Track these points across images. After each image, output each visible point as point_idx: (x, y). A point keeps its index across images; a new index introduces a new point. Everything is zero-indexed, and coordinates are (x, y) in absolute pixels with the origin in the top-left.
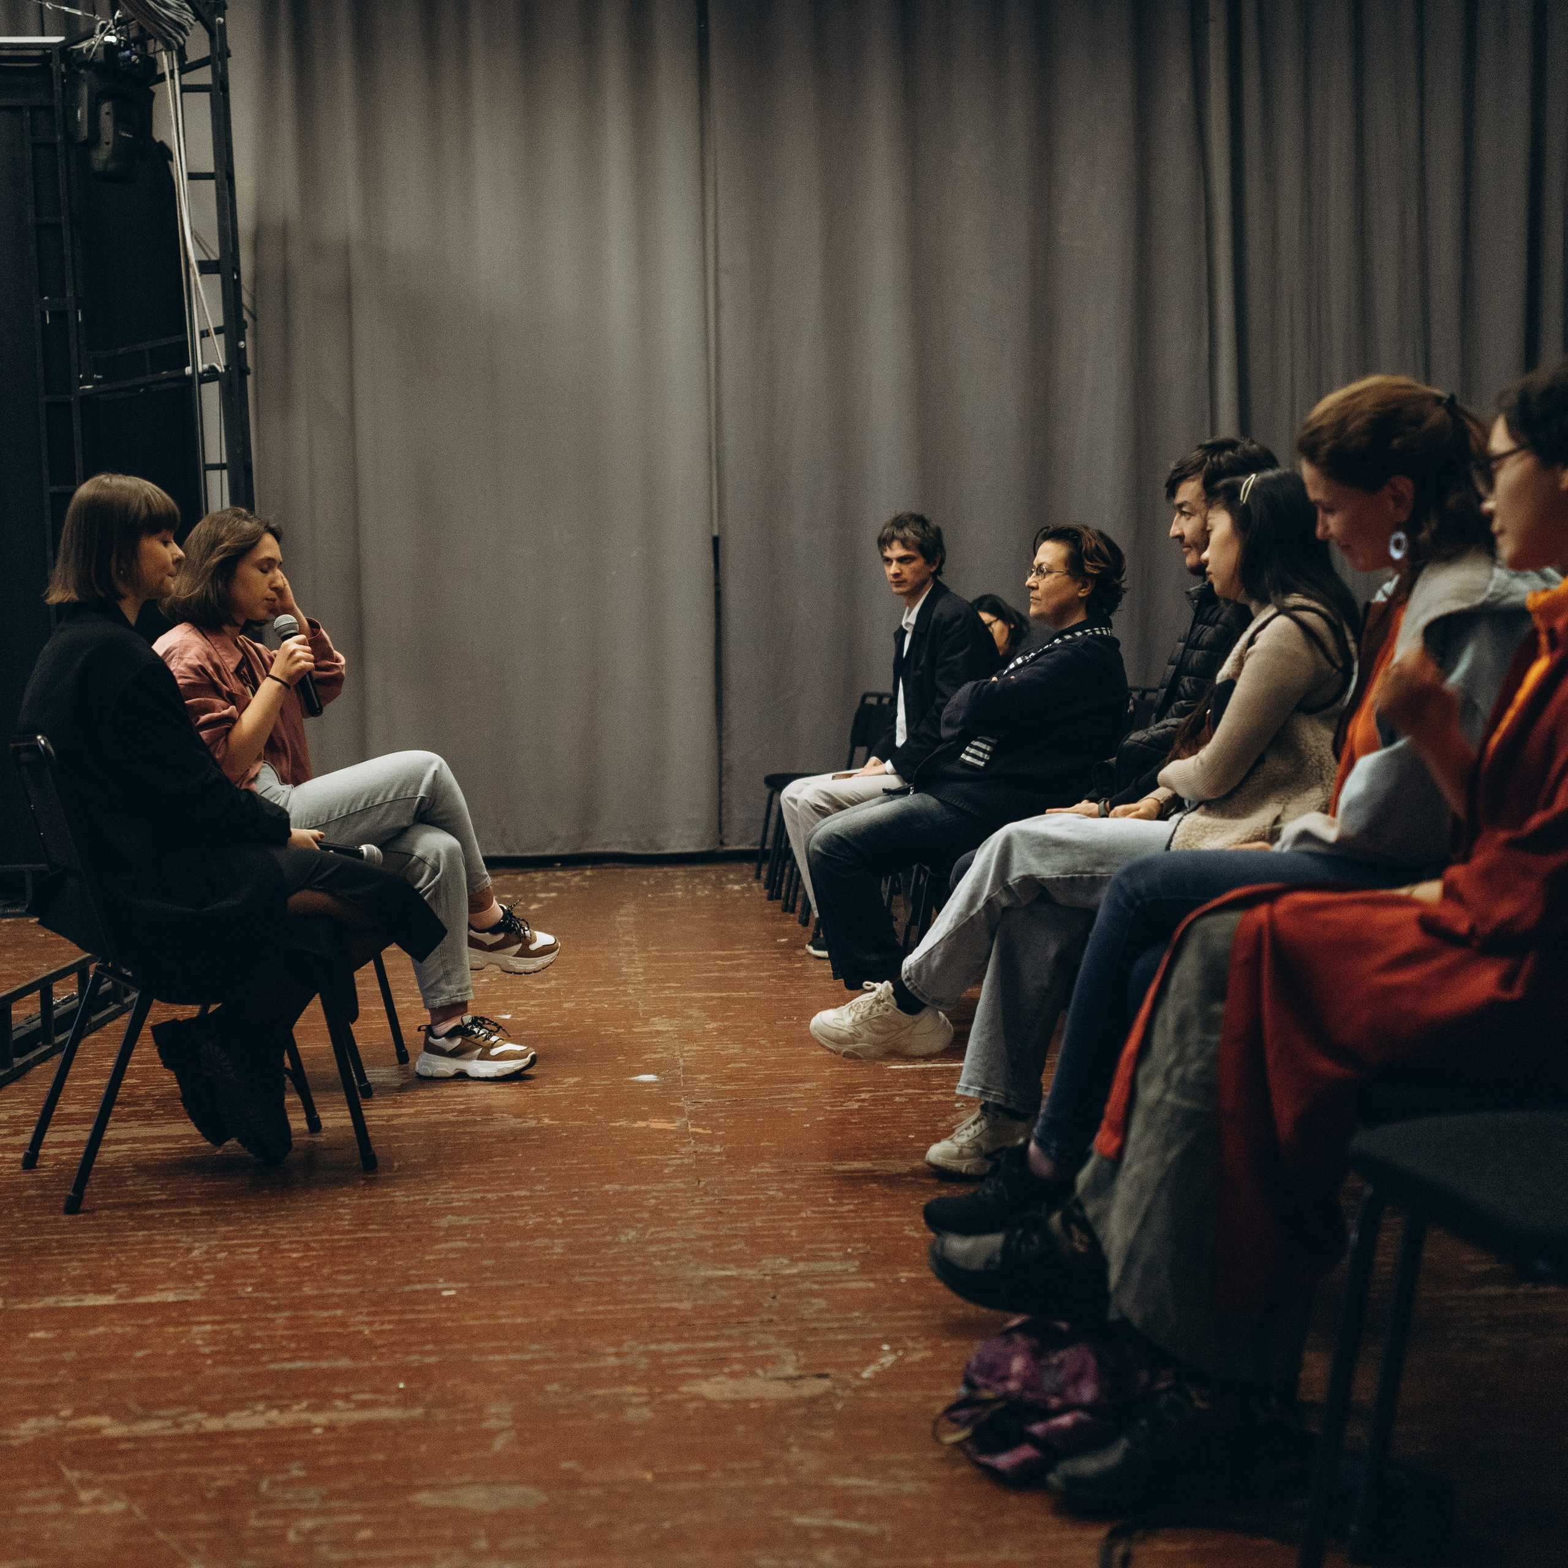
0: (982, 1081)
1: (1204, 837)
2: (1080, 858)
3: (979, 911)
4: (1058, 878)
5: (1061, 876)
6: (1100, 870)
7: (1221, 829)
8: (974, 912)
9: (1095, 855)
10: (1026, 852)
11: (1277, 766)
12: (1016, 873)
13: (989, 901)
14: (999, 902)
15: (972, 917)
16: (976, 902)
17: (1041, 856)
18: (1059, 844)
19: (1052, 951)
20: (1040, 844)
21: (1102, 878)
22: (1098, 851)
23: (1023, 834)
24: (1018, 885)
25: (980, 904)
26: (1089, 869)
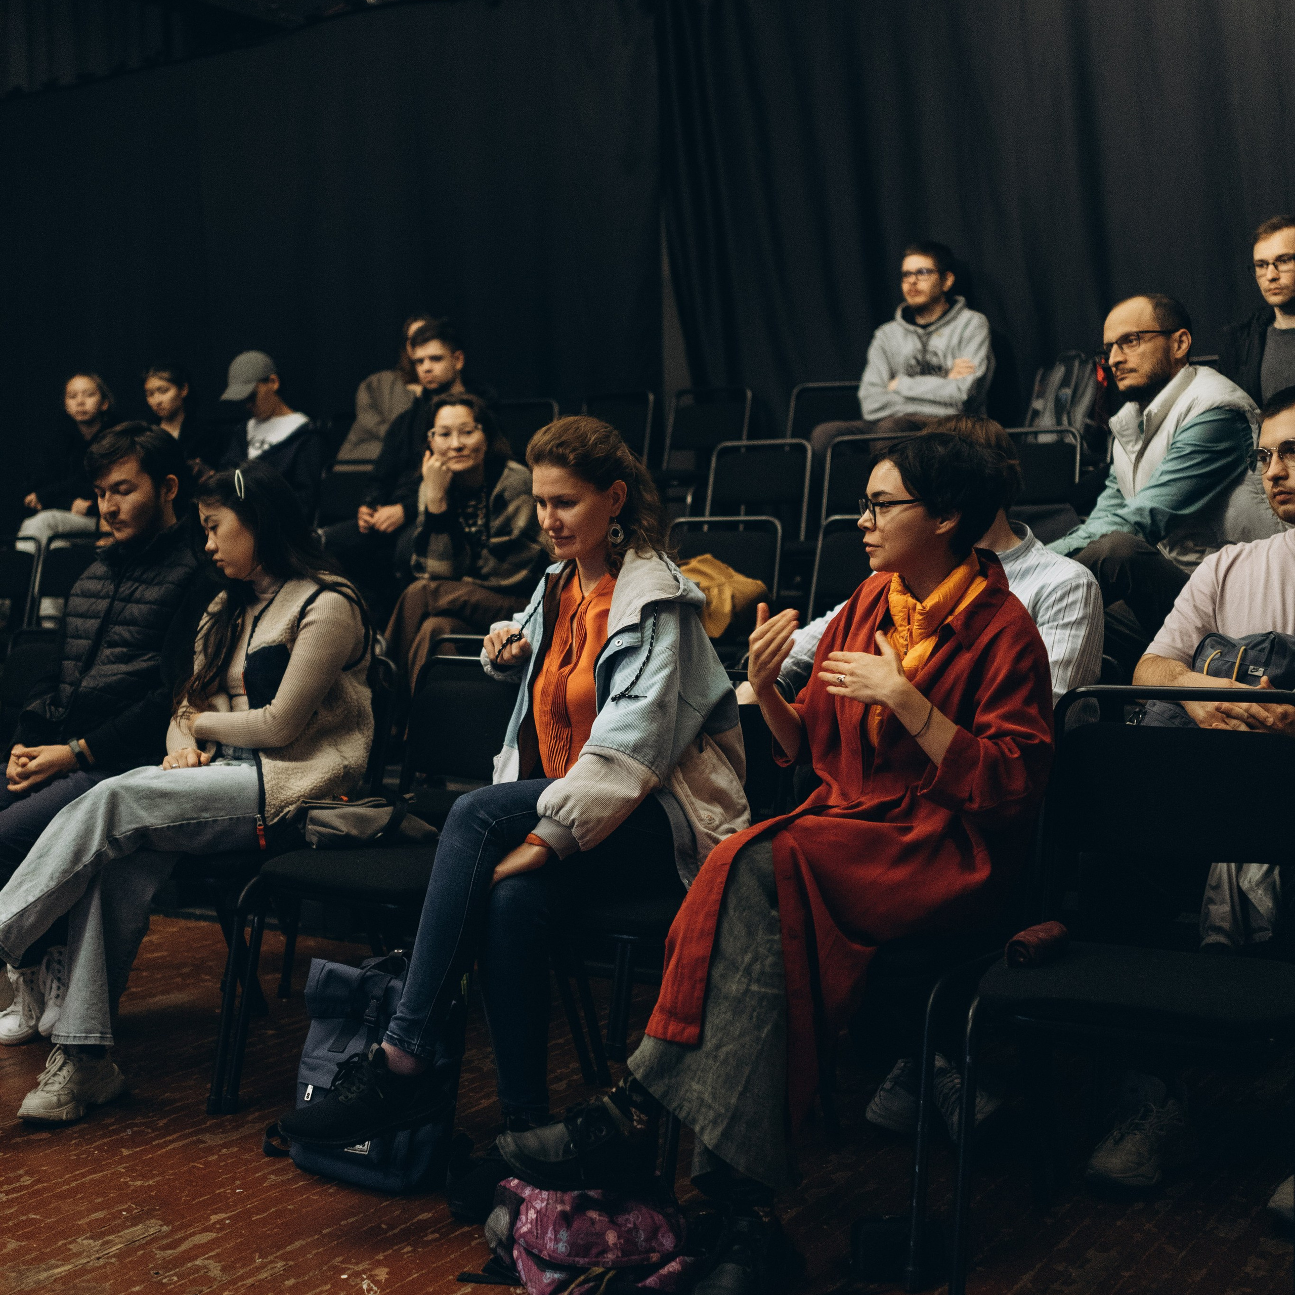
0: (100, 1028)
1: (289, 779)
2: (188, 806)
3: (85, 866)
4: (169, 826)
5: (172, 824)
6: (206, 815)
7: (300, 771)
8: (80, 867)
9: (200, 803)
10: (135, 806)
11: (326, 717)
12: (125, 827)
13: (99, 854)
14: (107, 855)
15: (78, 872)
16: (82, 856)
17: (149, 808)
18: (166, 795)
19: (150, 892)
20: (146, 797)
21: (206, 822)
22: (203, 798)
23: (128, 789)
24: (128, 838)
25: (88, 858)
26: (196, 816)
